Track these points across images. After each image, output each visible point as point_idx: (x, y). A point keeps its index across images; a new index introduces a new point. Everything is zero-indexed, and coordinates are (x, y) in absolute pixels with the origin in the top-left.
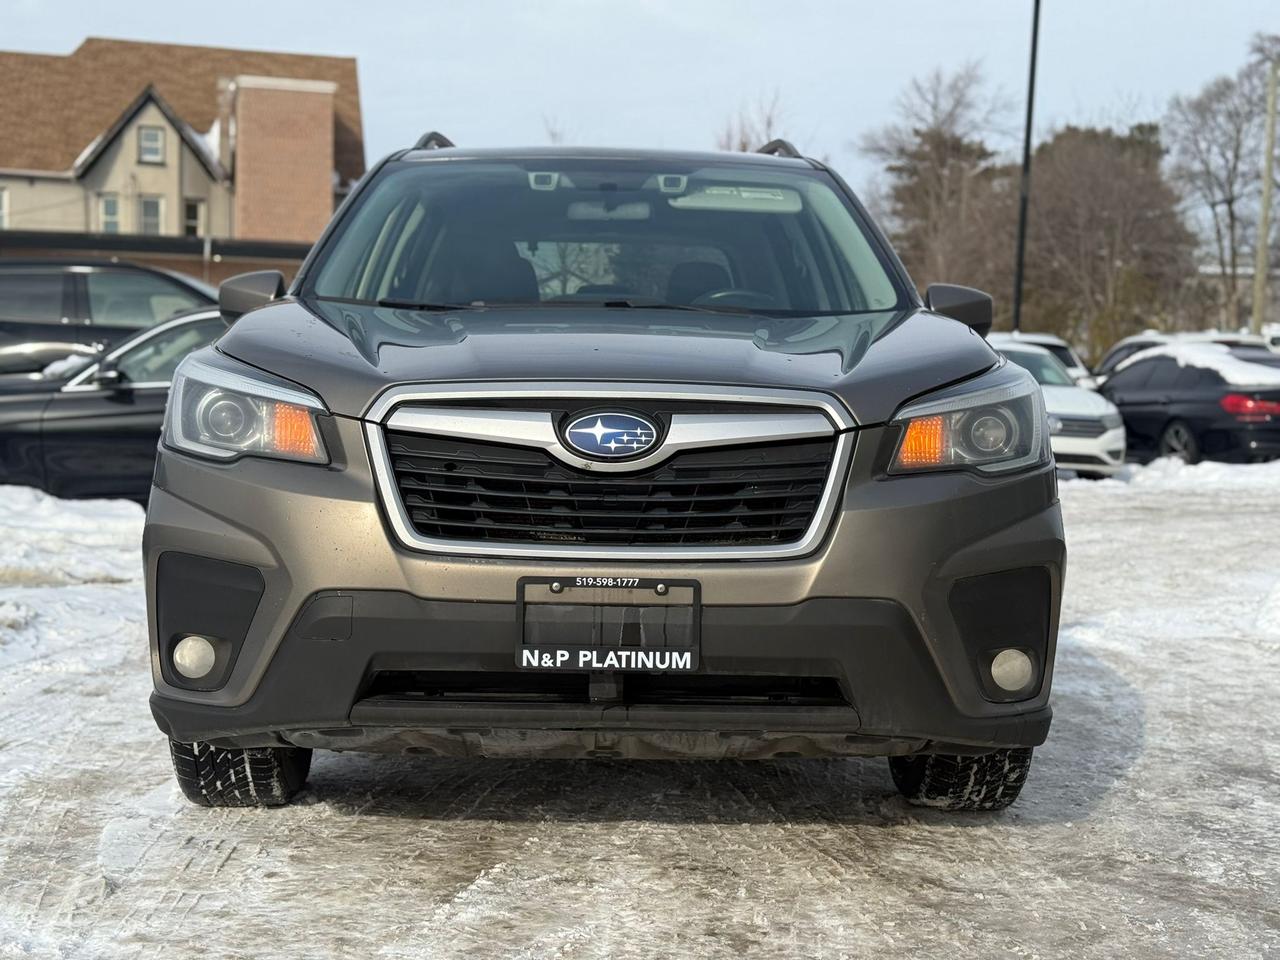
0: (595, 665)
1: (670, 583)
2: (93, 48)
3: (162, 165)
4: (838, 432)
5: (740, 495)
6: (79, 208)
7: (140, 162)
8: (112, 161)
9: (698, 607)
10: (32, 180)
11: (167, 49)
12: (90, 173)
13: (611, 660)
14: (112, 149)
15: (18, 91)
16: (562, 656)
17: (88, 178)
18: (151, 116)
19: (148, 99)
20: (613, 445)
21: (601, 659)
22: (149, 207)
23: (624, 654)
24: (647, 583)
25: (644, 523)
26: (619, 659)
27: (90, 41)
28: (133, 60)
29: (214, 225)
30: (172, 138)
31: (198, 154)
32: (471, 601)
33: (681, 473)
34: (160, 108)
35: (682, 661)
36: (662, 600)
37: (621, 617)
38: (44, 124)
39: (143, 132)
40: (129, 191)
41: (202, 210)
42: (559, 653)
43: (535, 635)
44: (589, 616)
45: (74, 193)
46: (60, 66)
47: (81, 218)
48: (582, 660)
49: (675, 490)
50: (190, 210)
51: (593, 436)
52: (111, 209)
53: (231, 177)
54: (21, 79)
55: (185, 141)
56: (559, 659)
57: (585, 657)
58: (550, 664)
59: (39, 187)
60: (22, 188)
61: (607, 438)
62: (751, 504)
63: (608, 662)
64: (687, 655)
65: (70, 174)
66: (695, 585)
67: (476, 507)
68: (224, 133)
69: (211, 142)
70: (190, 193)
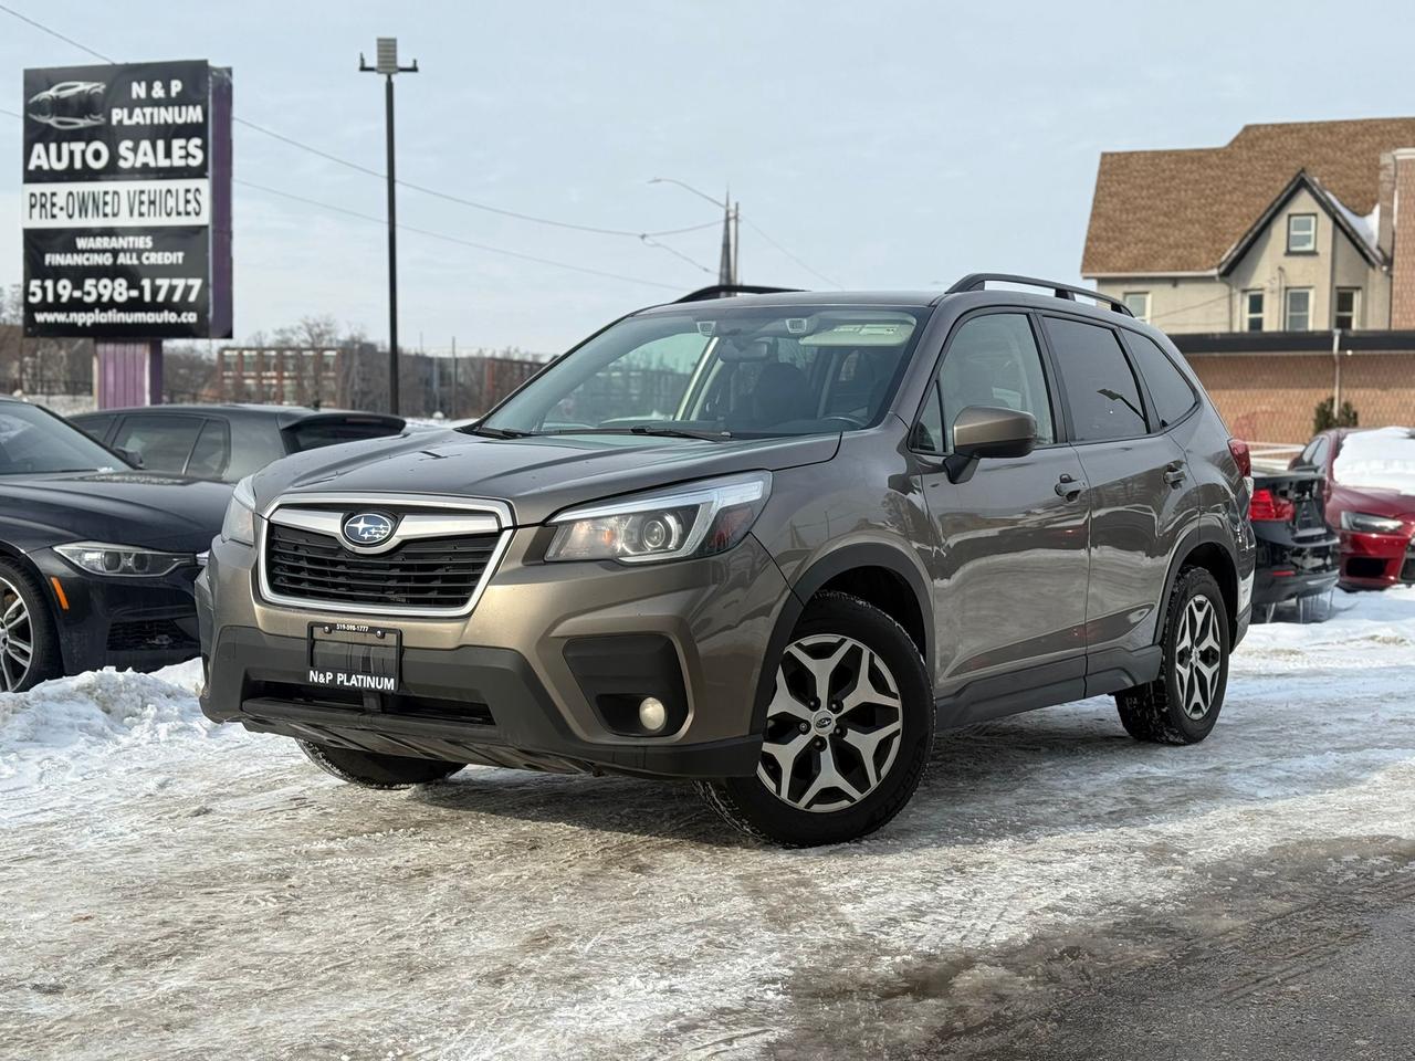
0: (346, 683)
1: (385, 631)
2: (1251, 137)
3: (1313, 253)
4: (501, 530)
5: (439, 572)
6: (1223, 307)
7: (1289, 253)
8: (1260, 254)
9: (401, 649)
10: (1175, 281)
11: (1330, 128)
12: (1234, 269)
13: (353, 681)
14: (1259, 242)
15: (1168, 191)
16: (329, 676)
17: (1234, 275)
18: (1304, 202)
19: (1300, 184)
20: (366, 536)
21: (348, 681)
22: (1297, 300)
23: (360, 677)
24: (372, 630)
25: (384, 590)
26: (357, 679)
27: (1247, 129)
28: (1292, 143)
29: (1370, 315)
30: (1326, 222)
31: (1352, 237)
32: (287, 637)
33: (409, 556)
34: (1312, 193)
35: (389, 684)
36: (381, 642)
37: (359, 652)
38: (1191, 222)
39: (1293, 219)
40: (1276, 284)
41: (1357, 298)
42: (328, 674)
43: (318, 662)
44: (344, 651)
45: (1219, 290)
46: (1214, 159)
47: (1226, 318)
48: (339, 680)
49: (403, 568)
50: (1343, 300)
51: (357, 528)
52: (1256, 304)
53: (1389, 261)
54: (1173, 178)
55: (1338, 224)
56: (328, 678)
57: (341, 677)
58: (323, 681)
59: (1182, 287)
60: (1165, 290)
61: (364, 530)
62: (445, 579)
63: (352, 682)
64: (392, 680)
65: (1214, 272)
66: (400, 634)
67: (304, 575)
68: (1386, 214)
69: (1370, 226)
70: (1342, 282)
